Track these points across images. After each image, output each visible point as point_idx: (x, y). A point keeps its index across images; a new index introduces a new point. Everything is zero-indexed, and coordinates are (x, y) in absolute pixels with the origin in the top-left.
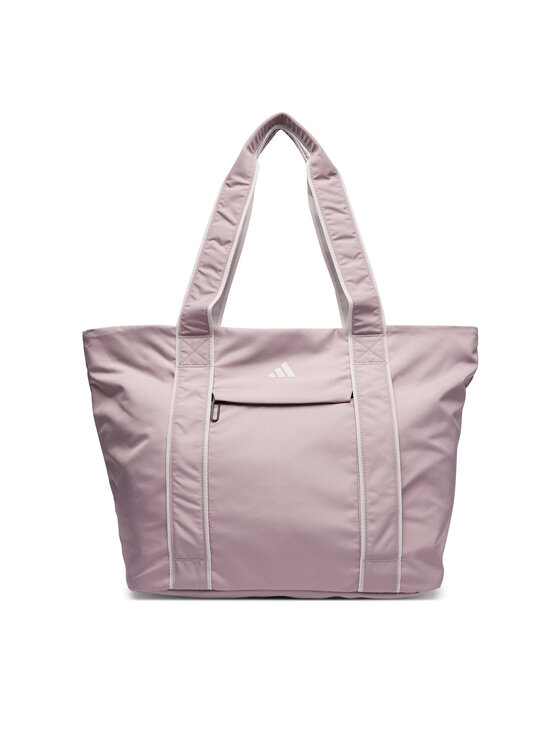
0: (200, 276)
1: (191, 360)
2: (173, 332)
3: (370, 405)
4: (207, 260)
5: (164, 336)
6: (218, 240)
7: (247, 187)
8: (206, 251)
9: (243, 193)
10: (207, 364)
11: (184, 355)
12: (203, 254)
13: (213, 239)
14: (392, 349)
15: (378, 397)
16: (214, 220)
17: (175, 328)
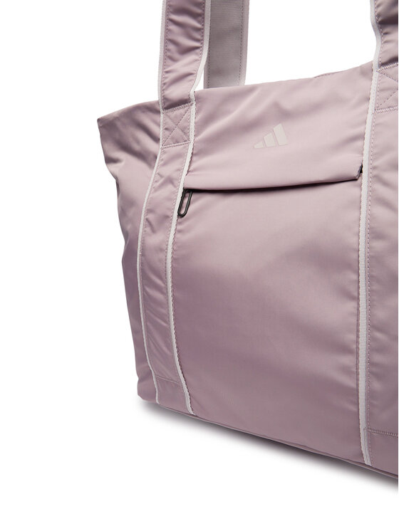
0: (173, 27)
1: (172, 138)
2: (157, 107)
3: (384, 183)
5: (150, 114)
10: (186, 141)
11: (167, 133)
17: (158, 102)
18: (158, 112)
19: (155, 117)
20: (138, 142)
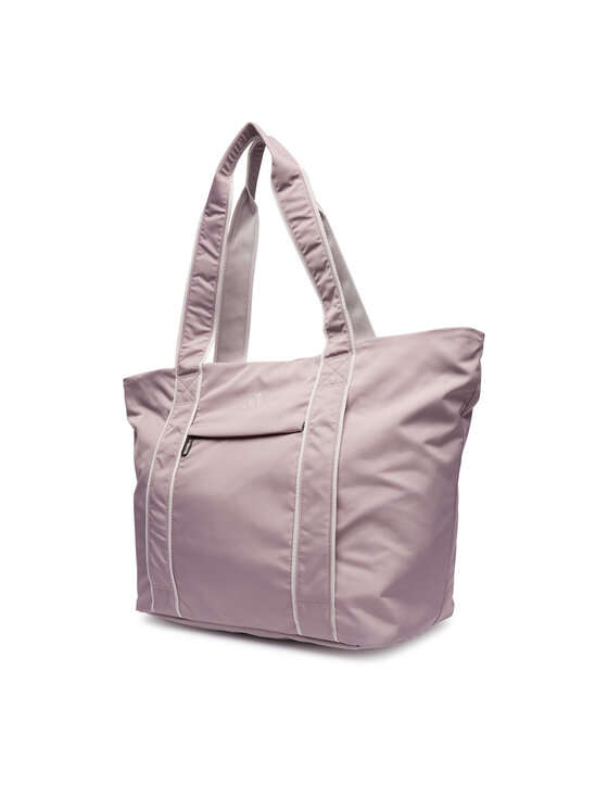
0: (190, 315)
1: (183, 398)
2: (174, 373)
3: (316, 434)
4: (194, 298)
5: (168, 378)
6: (202, 275)
7: (223, 216)
8: (193, 288)
9: (221, 223)
10: (193, 400)
11: (179, 393)
12: (190, 292)
13: (198, 275)
14: (357, 367)
15: (326, 424)
16: (197, 254)
18: (174, 377)
19: (171, 380)
20: (156, 399)
